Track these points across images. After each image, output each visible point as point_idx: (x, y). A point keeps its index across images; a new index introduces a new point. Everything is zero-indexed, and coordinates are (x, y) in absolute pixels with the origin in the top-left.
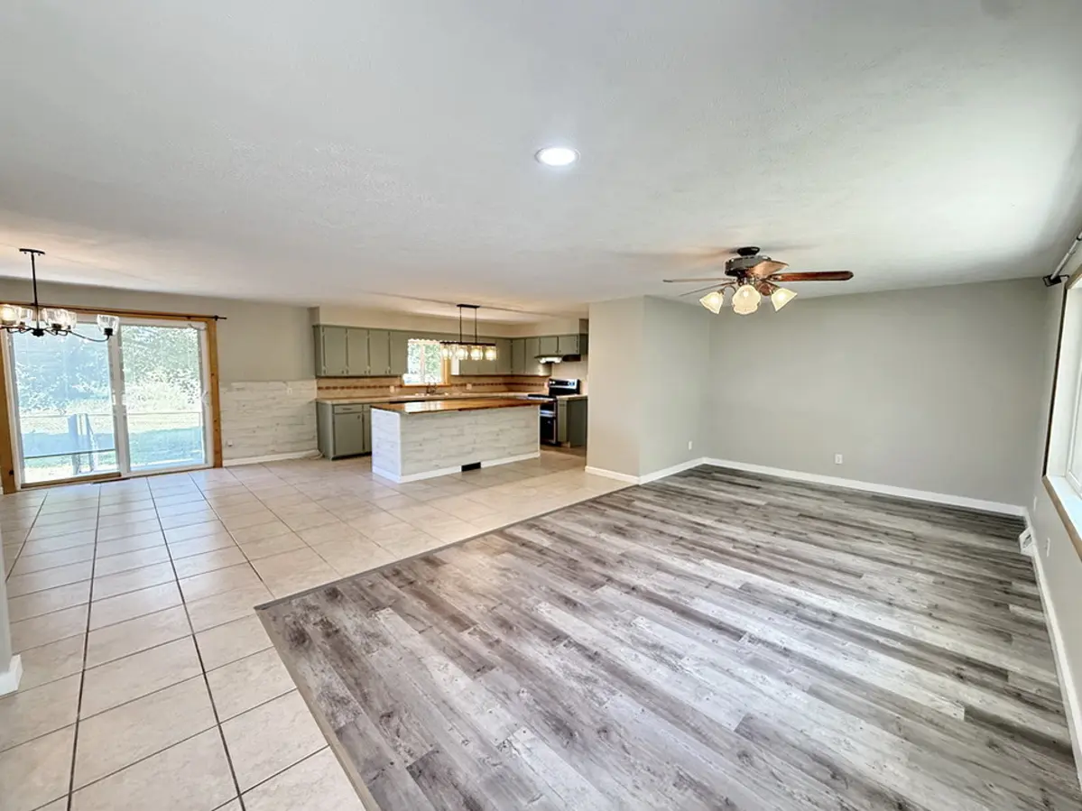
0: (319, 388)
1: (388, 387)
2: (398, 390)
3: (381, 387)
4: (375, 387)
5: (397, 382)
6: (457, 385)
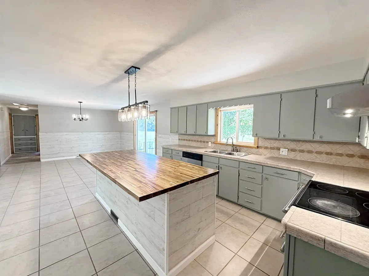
0: (179, 139)
2: (213, 145)
4: (201, 142)
5: (213, 140)
6: (266, 148)
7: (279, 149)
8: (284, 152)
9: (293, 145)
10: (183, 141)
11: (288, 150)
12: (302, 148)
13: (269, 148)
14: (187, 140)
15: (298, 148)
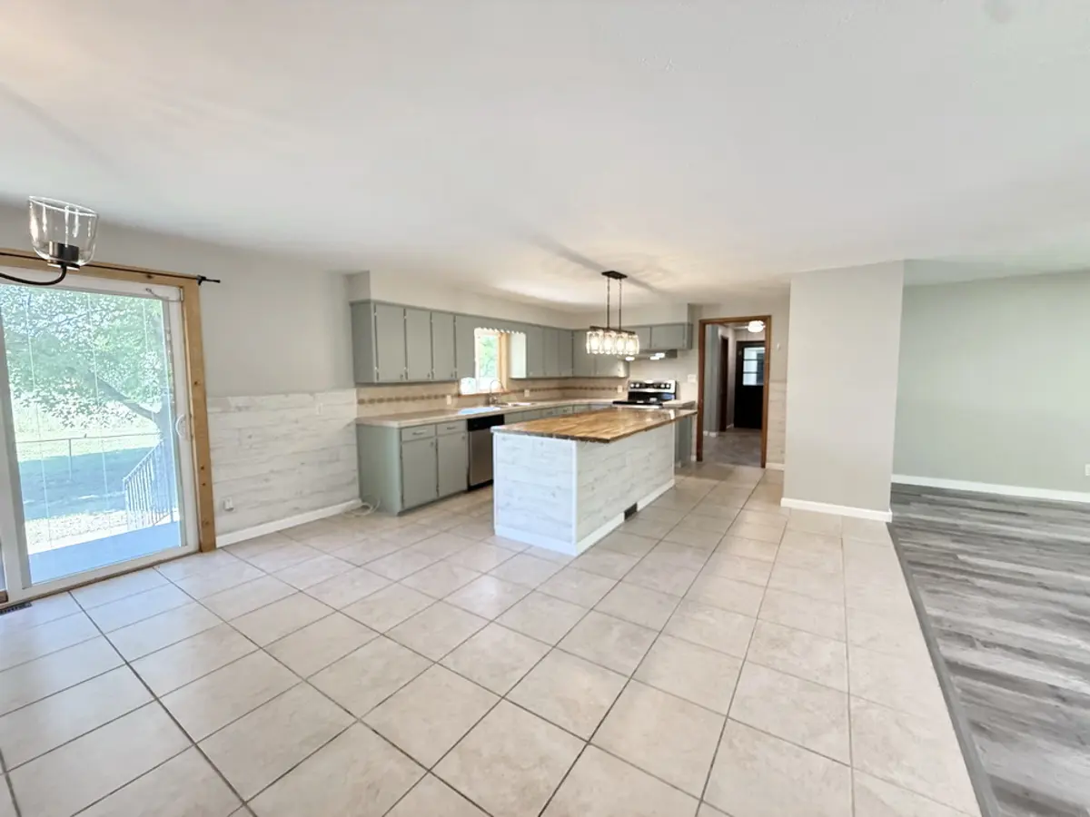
0: (361, 402)
1: (444, 396)
2: (456, 400)
3: (436, 397)
4: (429, 398)
5: (455, 389)
6: (515, 392)
7: (523, 391)
8: (527, 394)
9: (532, 385)
10: (377, 405)
14: (390, 400)
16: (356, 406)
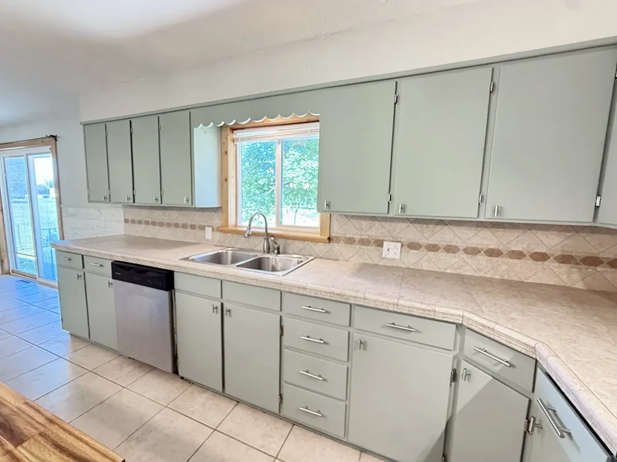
0: (126, 221)
1: (202, 228)
2: (218, 235)
3: (193, 227)
4: (184, 226)
5: (217, 221)
6: (350, 241)
7: (379, 243)
8: (392, 252)
10: (137, 226)
11: (402, 246)
12: (433, 241)
13: (357, 240)
15: (423, 241)
16: (123, 224)
